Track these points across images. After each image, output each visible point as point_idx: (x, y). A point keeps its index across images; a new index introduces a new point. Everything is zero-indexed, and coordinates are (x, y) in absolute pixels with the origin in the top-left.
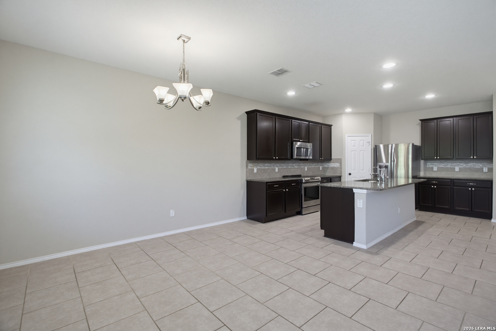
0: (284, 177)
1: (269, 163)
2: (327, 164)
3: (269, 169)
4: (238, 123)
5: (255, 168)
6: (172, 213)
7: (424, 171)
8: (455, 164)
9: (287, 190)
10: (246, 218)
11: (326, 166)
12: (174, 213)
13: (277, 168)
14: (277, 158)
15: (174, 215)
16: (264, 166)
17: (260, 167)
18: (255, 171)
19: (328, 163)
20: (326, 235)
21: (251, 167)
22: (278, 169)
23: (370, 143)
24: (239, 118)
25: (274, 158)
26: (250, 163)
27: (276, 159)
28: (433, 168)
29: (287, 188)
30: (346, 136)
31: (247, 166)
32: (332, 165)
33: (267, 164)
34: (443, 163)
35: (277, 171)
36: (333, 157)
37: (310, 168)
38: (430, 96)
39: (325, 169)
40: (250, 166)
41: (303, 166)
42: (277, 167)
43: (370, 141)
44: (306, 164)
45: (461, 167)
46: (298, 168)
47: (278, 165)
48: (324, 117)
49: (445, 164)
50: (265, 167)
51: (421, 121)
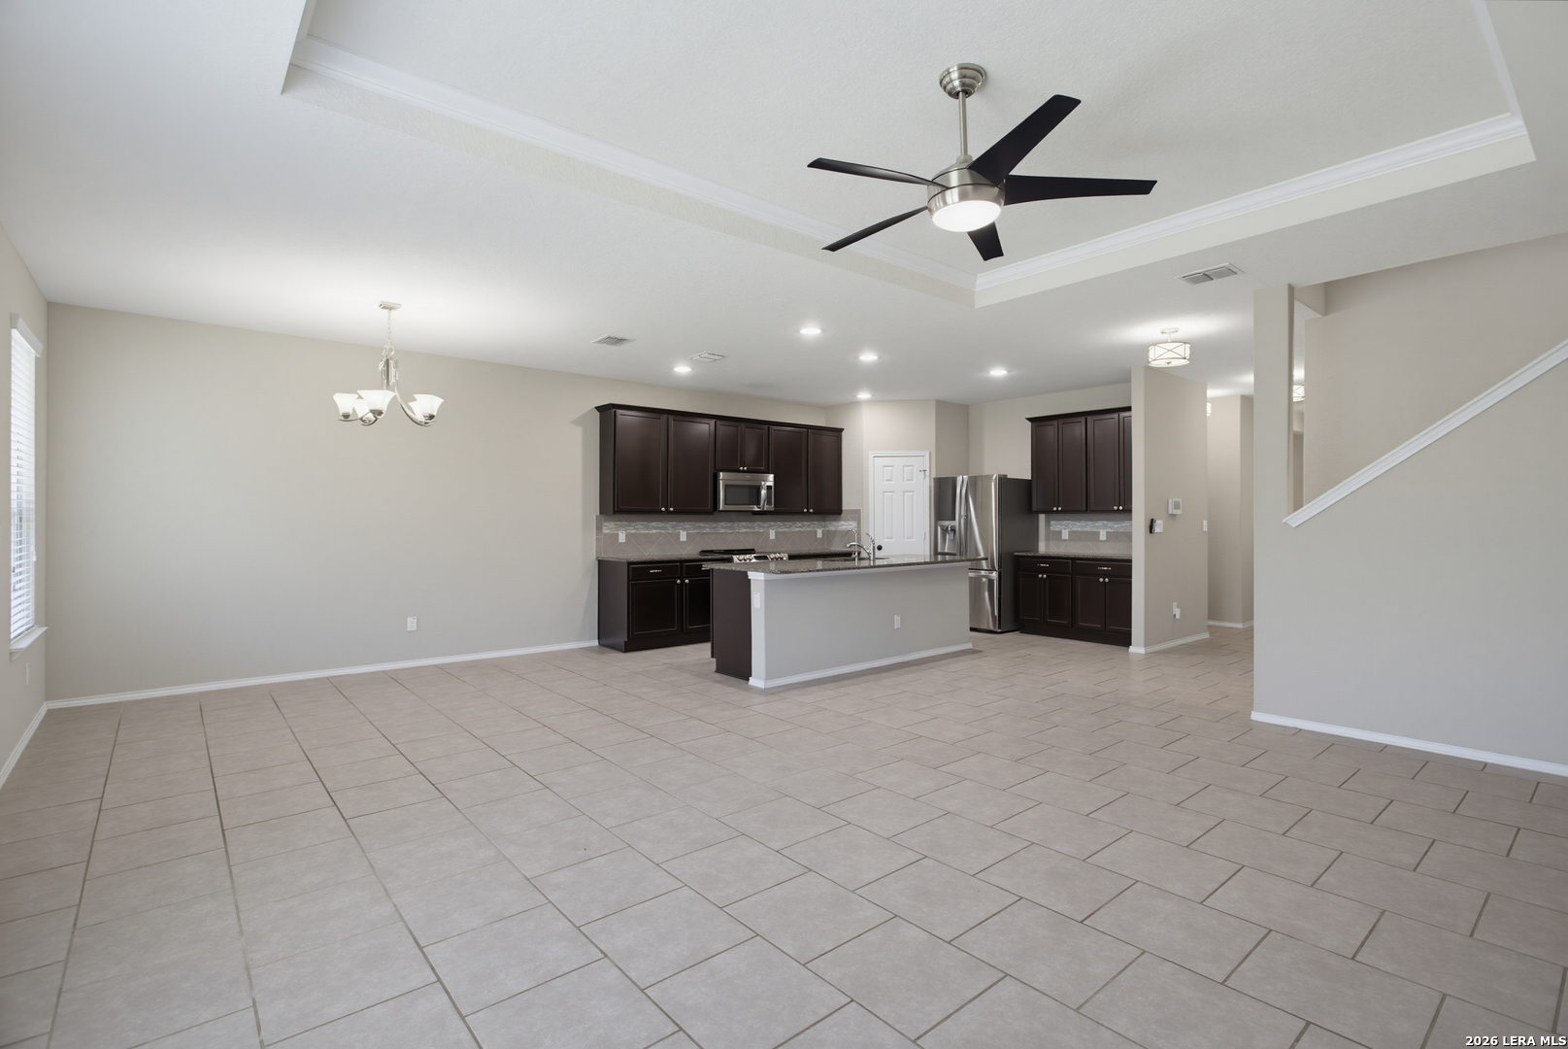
0: (704, 552)
1: (661, 521)
2: (834, 523)
3: (661, 534)
4: (577, 432)
5: (620, 533)
6: (412, 624)
7: (1046, 540)
8: (1100, 523)
9: (687, 581)
10: (596, 643)
11: (832, 528)
12: (415, 625)
13: (685, 532)
14: (672, 509)
15: (415, 629)
16: (647, 528)
17: (635, 529)
18: (622, 538)
19: (835, 520)
20: (720, 670)
21: (609, 529)
22: (688, 534)
23: (927, 473)
24: (577, 422)
25: (663, 509)
26: (609, 521)
27: (668, 512)
28: (1060, 532)
29: (687, 578)
30: (871, 456)
31: (599, 528)
32: (844, 525)
33: (654, 524)
34: (1079, 520)
35: (685, 540)
36: (845, 506)
37: (784, 532)
38: (998, 372)
39: (829, 536)
40: (609, 527)
41: (763, 527)
42: (684, 529)
43: (928, 469)
44: (773, 523)
45: (1110, 530)
46: (746, 533)
47: (687, 525)
48: (828, 409)
49: (1083, 523)
50: (651, 529)
51: (1030, 423)
